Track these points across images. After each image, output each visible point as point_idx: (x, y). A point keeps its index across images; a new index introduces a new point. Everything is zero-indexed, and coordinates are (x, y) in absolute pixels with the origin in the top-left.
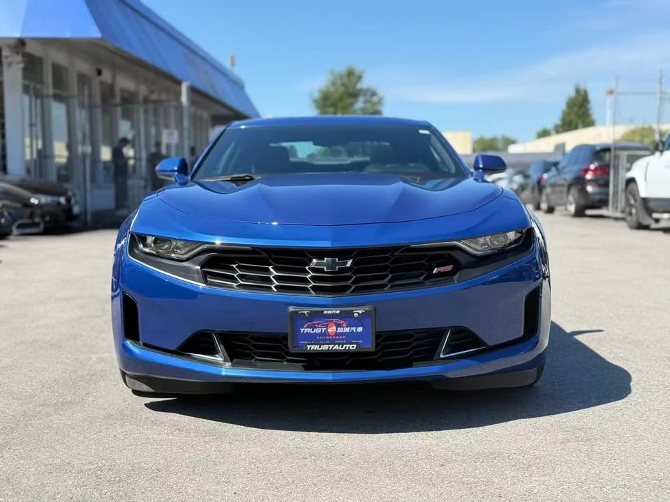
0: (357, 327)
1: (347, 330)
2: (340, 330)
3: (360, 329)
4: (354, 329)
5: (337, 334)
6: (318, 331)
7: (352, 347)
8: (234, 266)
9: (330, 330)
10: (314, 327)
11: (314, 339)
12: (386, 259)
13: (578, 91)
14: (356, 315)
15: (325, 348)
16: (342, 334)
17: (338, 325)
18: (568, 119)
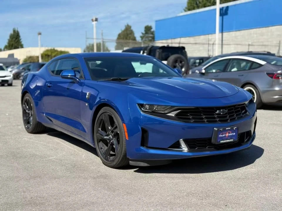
0: (234, 133)
1: (231, 134)
2: (229, 135)
3: (234, 134)
4: (233, 134)
5: (228, 136)
6: (224, 135)
7: (232, 140)
8: (189, 114)
9: (227, 135)
10: (222, 134)
11: (223, 139)
12: (232, 109)
13: (14, 31)
14: (234, 129)
15: (225, 141)
16: (230, 136)
17: (229, 133)
18: (12, 43)
